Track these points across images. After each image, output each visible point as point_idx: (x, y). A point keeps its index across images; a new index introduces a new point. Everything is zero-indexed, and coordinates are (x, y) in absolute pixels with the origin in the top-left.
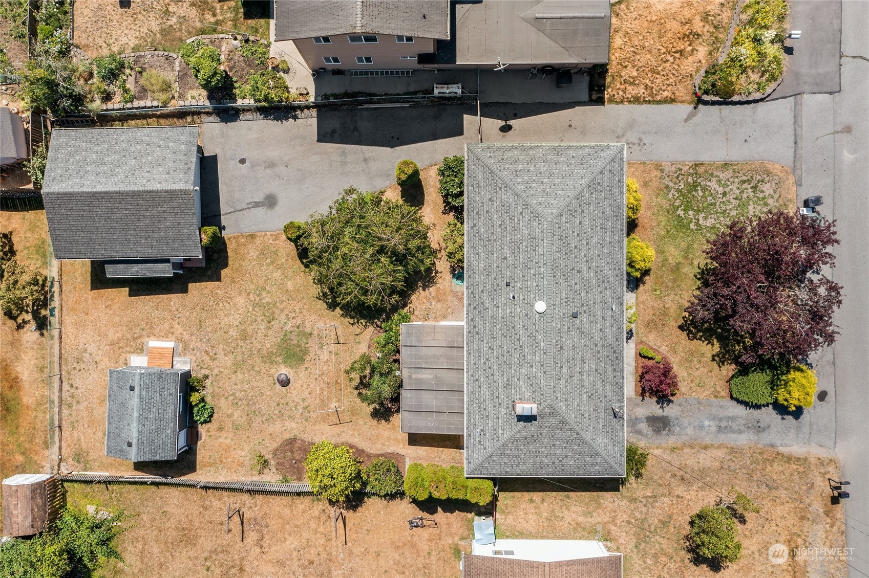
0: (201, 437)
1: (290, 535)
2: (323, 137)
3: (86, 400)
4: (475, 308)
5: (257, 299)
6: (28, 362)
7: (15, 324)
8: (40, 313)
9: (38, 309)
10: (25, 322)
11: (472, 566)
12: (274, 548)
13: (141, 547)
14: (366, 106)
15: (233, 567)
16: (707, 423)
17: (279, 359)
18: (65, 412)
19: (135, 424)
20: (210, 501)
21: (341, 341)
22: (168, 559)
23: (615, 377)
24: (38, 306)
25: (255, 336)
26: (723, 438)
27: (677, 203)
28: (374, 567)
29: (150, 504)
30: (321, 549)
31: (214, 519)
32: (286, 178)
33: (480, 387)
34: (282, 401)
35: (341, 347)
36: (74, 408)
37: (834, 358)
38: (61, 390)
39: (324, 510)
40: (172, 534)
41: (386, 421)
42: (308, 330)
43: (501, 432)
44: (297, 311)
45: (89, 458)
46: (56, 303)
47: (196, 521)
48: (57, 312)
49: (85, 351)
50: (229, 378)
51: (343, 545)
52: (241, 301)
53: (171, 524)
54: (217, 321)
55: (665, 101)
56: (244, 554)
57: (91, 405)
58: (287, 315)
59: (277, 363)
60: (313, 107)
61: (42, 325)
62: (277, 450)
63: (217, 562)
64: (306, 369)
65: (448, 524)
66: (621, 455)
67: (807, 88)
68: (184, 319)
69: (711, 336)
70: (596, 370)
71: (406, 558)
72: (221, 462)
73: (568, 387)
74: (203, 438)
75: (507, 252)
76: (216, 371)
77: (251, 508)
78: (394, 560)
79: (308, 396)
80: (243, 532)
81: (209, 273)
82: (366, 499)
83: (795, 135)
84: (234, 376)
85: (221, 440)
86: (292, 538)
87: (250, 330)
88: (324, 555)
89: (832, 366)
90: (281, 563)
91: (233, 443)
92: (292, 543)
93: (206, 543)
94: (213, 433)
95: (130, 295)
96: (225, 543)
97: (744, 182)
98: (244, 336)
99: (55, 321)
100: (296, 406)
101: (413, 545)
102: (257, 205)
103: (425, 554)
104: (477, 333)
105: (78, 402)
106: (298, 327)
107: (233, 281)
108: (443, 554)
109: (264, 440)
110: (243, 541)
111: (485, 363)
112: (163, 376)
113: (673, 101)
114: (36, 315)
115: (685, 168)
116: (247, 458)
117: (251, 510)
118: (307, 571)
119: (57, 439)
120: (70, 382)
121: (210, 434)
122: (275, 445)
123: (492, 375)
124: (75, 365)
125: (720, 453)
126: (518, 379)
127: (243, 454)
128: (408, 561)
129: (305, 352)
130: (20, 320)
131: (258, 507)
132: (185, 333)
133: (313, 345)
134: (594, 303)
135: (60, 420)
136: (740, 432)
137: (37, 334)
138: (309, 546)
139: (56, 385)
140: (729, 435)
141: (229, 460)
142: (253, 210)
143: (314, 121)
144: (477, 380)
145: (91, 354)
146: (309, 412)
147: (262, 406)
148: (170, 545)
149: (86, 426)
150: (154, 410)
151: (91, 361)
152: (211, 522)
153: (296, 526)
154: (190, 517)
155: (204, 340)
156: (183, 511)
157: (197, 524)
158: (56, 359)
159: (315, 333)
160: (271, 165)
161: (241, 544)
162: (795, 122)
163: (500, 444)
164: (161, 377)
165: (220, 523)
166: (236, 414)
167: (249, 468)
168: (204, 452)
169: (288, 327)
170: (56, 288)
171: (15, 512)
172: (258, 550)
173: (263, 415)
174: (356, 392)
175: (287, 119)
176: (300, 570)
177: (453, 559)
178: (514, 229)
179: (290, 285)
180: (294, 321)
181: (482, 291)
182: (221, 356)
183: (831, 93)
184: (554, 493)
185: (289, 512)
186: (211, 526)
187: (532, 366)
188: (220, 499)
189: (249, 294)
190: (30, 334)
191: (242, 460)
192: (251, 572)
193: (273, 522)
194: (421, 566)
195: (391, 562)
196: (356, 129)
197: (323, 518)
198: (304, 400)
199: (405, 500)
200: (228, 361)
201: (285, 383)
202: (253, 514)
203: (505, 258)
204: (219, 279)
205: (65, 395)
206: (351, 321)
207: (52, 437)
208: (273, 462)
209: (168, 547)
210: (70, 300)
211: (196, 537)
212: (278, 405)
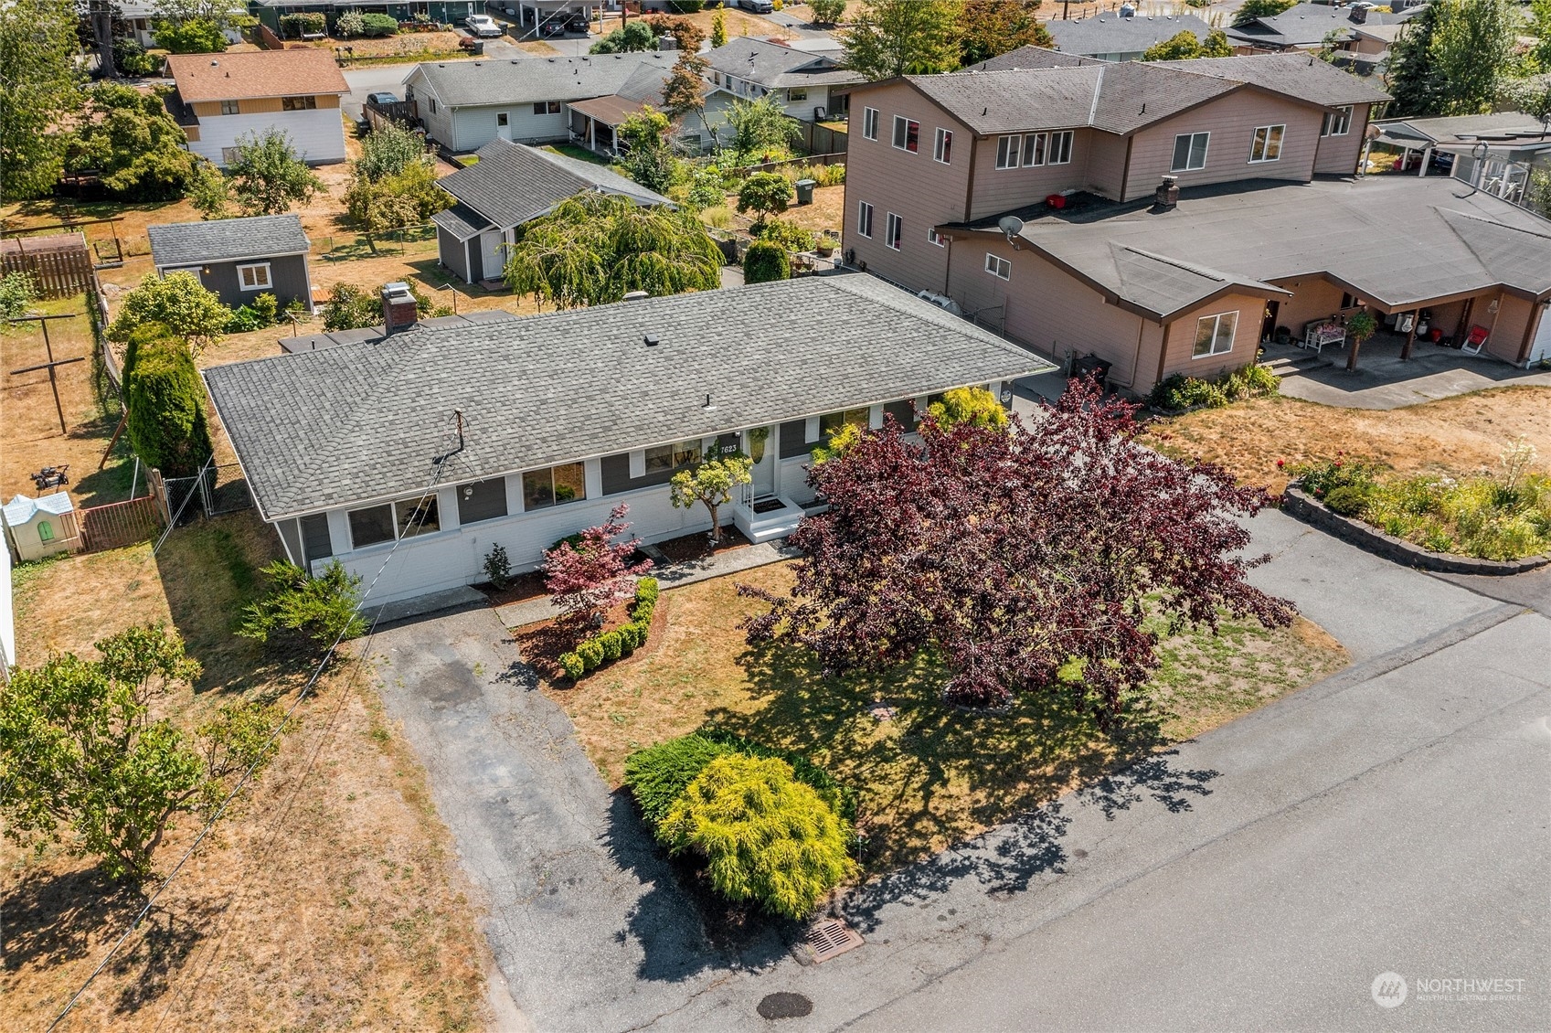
23: (544, 440)
26: (466, 825)
37: (953, 970)
66: (329, 496)
70: (544, 402)
73: (479, 357)
89: (921, 979)
134: (698, 372)
136: (510, 855)
140: (485, 832)
162: (1460, 624)
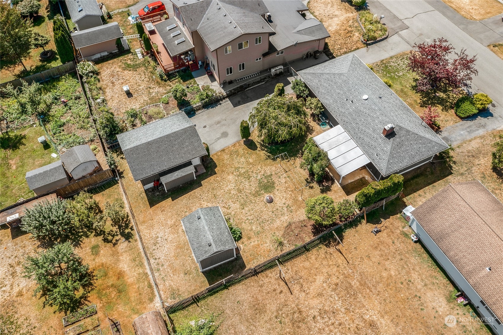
0: (241, 248)
1: (316, 275)
2: (235, 105)
3: (167, 261)
4: (339, 116)
5: (238, 173)
6: (125, 260)
7: (112, 244)
8: (125, 232)
9: (123, 231)
10: (117, 241)
11: (419, 215)
12: (312, 288)
13: (233, 332)
14: (248, 89)
15: (294, 312)
16: (462, 132)
17: (262, 192)
18: (156, 274)
19: (208, 233)
20: (262, 281)
21: (287, 170)
22: (254, 330)
24: (122, 230)
25: (245, 188)
26: (473, 135)
27: (385, 73)
28: (372, 264)
29: (228, 301)
30: (337, 274)
31: (269, 290)
32: (227, 124)
33: (363, 139)
34: (274, 209)
35: (289, 173)
36: (161, 269)
38: (149, 264)
39: (326, 252)
40: (248, 313)
41: (330, 191)
42: (269, 174)
43: (385, 148)
44: (260, 169)
45: (180, 293)
46: (133, 223)
47: (259, 296)
48: (134, 228)
49: (158, 237)
50: (241, 213)
51: (347, 265)
52: (231, 177)
53: (246, 306)
54: (223, 191)
55: (355, 49)
56: (296, 302)
57: (171, 262)
58: (256, 173)
59: (263, 194)
60: (226, 97)
61: (128, 237)
62: (284, 235)
63: (284, 315)
64: (278, 190)
65: (391, 224)
67: (398, 30)
68: (205, 198)
69: (435, 104)
71: (384, 251)
72: (258, 254)
74: (242, 248)
75: (338, 91)
76: (233, 213)
77: (287, 272)
78: (379, 255)
79: (286, 201)
80: (289, 289)
81: (209, 173)
82: (344, 234)
83: (406, 42)
84: (243, 211)
85: (252, 244)
86: (318, 277)
87: (241, 187)
88: (341, 277)
90: (320, 295)
91: (259, 242)
92: (320, 279)
93: (272, 307)
94: (246, 243)
95: (173, 200)
96: (283, 300)
97: (402, 59)
98: (240, 191)
99: (135, 232)
100: (282, 209)
101: (382, 243)
102: (219, 139)
103: (392, 244)
104: (347, 123)
105: (163, 265)
106: (264, 175)
107: (223, 171)
108: (400, 240)
109: (274, 233)
110: (292, 294)
111: (358, 130)
112: (212, 208)
113: (358, 48)
114: (123, 234)
115: (379, 63)
116: (271, 246)
117: (287, 274)
118: (337, 291)
119: (156, 293)
120: (154, 257)
121: (245, 244)
122: (282, 233)
123: (365, 132)
124: (154, 247)
125: (478, 140)
126: (377, 126)
127: (268, 245)
128: (386, 251)
129: (273, 183)
130: (114, 241)
131: (290, 270)
132: (208, 204)
133: (274, 178)
134: (384, 94)
135: (155, 281)
136: (477, 130)
137: (127, 242)
138: (330, 276)
139: (146, 263)
140: (474, 133)
141: (262, 251)
142: (218, 141)
143: (229, 102)
144: (360, 138)
145: (161, 237)
146: (290, 207)
147: (265, 217)
148: (251, 321)
149: (172, 275)
150: (215, 224)
151: (162, 240)
152: (268, 293)
153: (317, 269)
154: (255, 296)
155: (220, 202)
156: (249, 294)
157: (260, 298)
158: (142, 250)
159: (273, 173)
160: (219, 122)
161: (292, 296)
162: (403, 39)
163: (389, 153)
164: (211, 209)
165: (274, 291)
166: (254, 228)
167: (274, 251)
168: (245, 254)
169: (259, 177)
170: (130, 217)
171: (149, 331)
172: (303, 294)
173: (268, 221)
174: (308, 187)
175: (217, 106)
176: (333, 293)
177: (406, 239)
178: (335, 83)
179: (251, 160)
180: (261, 173)
181: (338, 109)
182: (232, 205)
183: (407, 29)
184: (427, 187)
185: (308, 263)
186: (269, 295)
187: (378, 118)
188: (267, 277)
189: (233, 173)
190: (123, 245)
191: (268, 248)
192: (307, 310)
193: (303, 274)
194: (394, 251)
195: (378, 257)
196: (248, 97)
197: (328, 256)
198: (284, 204)
199: (363, 224)
200: (237, 205)
201: (271, 201)
202: (289, 275)
203: (339, 93)
204: (216, 173)
205: (154, 266)
206: (287, 160)
207: (153, 293)
208: (285, 242)
209: (250, 322)
210: (140, 217)
211: (265, 305)
212: (273, 212)
